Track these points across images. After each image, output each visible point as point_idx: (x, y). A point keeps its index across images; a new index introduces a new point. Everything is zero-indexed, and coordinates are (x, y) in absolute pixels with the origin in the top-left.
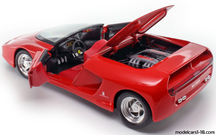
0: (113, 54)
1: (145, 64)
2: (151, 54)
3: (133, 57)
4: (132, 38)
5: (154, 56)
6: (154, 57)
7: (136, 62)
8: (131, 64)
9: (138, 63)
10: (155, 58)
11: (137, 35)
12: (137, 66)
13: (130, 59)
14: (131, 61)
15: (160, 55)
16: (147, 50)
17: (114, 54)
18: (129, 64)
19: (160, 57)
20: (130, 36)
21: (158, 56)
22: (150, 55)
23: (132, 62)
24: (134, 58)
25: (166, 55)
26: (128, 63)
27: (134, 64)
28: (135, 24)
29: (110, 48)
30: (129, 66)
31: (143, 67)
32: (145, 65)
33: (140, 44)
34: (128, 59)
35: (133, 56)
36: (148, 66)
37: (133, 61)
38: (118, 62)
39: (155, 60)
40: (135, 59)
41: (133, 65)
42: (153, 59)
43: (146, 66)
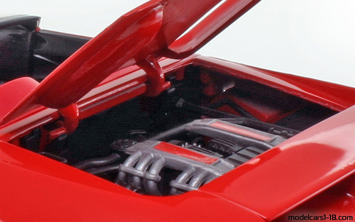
0: (58, 137)
1: (183, 177)
2: (209, 138)
3: (137, 150)
4: (142, 73)
5: (219, 145)
6: (220, 152)
7: (149, 167)
8: (129, 176)
9: (154, 173)
10: (226, 155)
11: (164, 62)
12: (151, 184)
13: (127, 156)
14: (127, 165)
15: (244, 145)
16: (198, 122)
17: (62, 135)
18: (122, 175)
19: (244, 152)
20: (136, 67)
21: (236, 148)
22: (207, 142)
23: (131, 170)
24: (140, 153)
25: (271, 142)
26: (116, 172)
27: (142, 178)
28: (141, 22)
29: (50, 111)
30: (121, 183)
31: (174, 190)
32: (179, 182)
33: (178, 100)
34: (118, 156)
35: (139, 145)
36: (194, 185)
37: (135, 166)
38: (75, 170)
39: (222, 161)
40: (145, 155)
41: (137, 180)
42: (217, 157)
43: (185, 186)
